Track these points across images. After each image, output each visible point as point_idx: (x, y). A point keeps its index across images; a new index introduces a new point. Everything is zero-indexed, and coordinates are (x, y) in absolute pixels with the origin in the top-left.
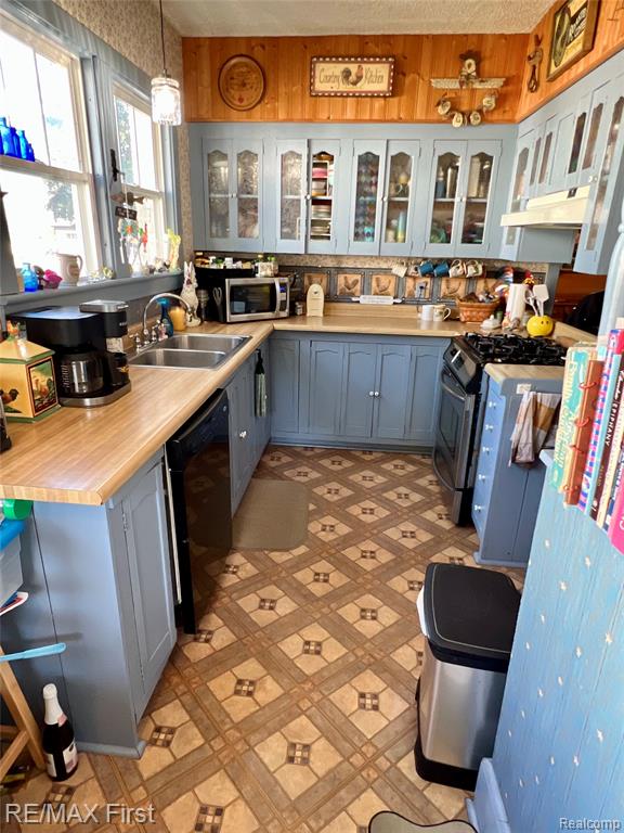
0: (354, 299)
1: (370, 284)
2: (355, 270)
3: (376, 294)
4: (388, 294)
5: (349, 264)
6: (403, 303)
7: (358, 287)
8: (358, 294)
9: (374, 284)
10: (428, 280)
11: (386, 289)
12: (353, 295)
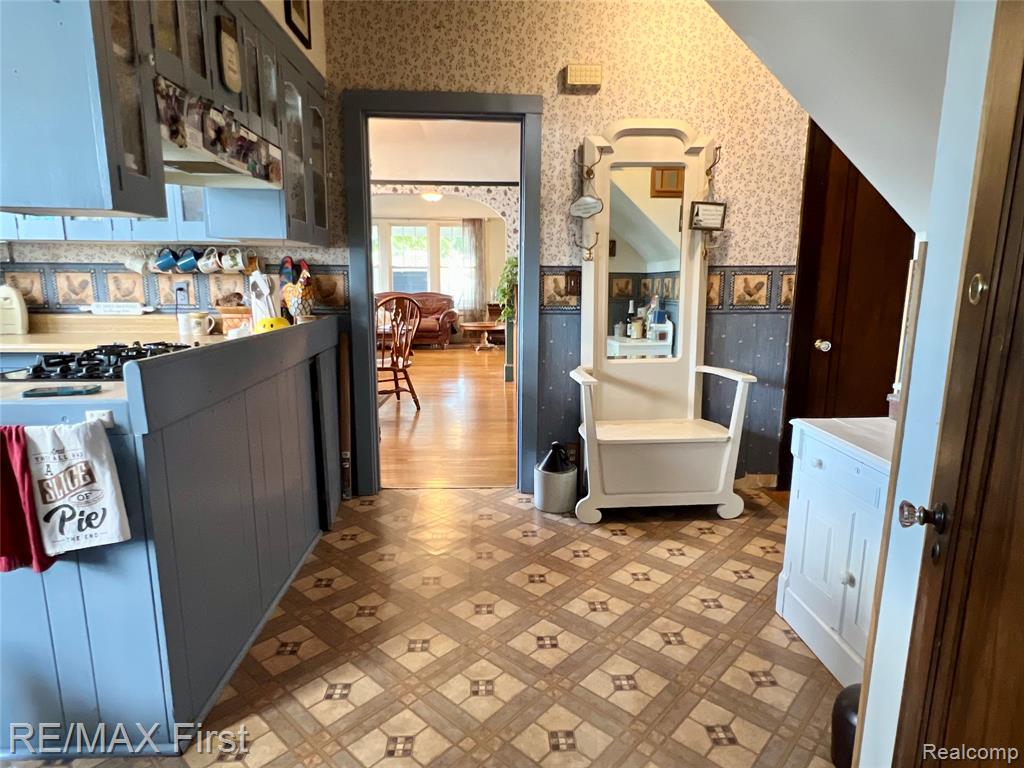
0: (83, 308)
1: (106, 287)
2: (80, 267)
3: (117, 300)
4: (135, 300)
5: (68, 257)
6: (157, 311)
7: (89, 290)
8: (90, 300)
9: (112, 287)
10: (189, 278)
11: (131, 293)
12: (83, 302)
